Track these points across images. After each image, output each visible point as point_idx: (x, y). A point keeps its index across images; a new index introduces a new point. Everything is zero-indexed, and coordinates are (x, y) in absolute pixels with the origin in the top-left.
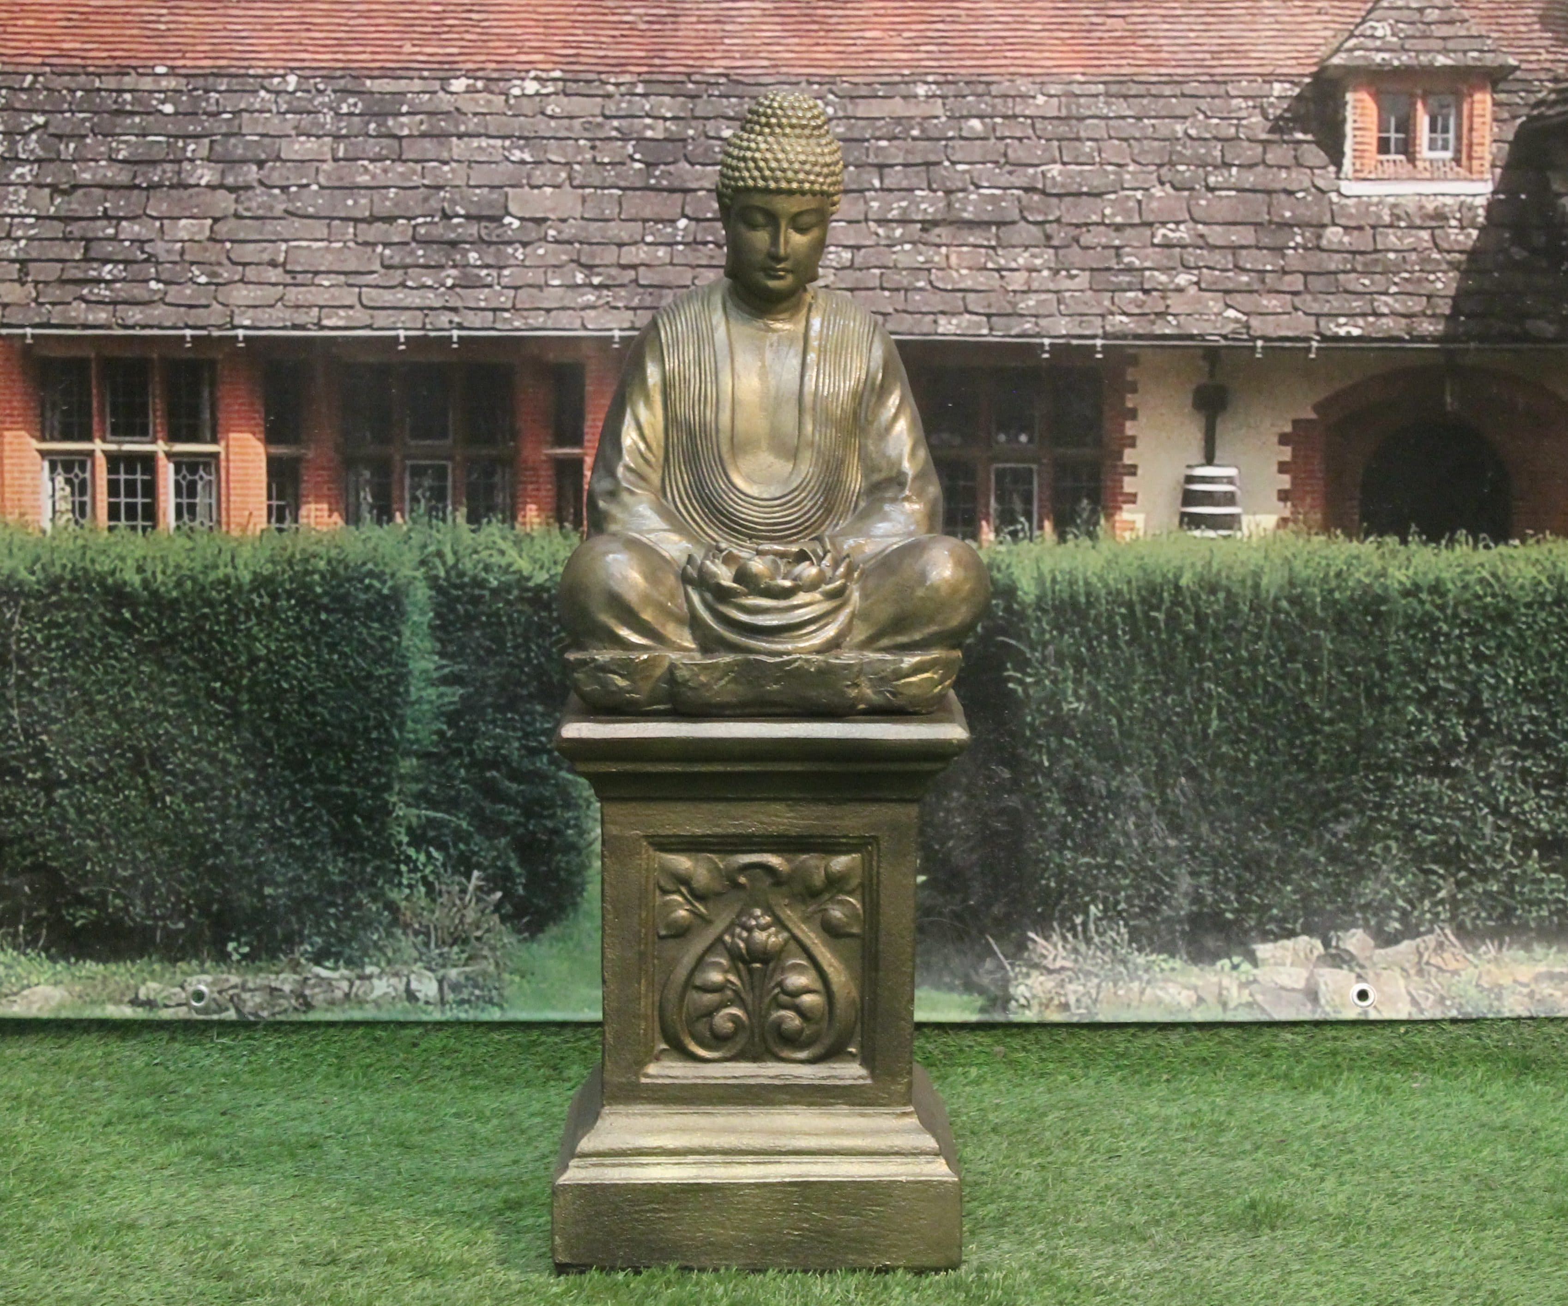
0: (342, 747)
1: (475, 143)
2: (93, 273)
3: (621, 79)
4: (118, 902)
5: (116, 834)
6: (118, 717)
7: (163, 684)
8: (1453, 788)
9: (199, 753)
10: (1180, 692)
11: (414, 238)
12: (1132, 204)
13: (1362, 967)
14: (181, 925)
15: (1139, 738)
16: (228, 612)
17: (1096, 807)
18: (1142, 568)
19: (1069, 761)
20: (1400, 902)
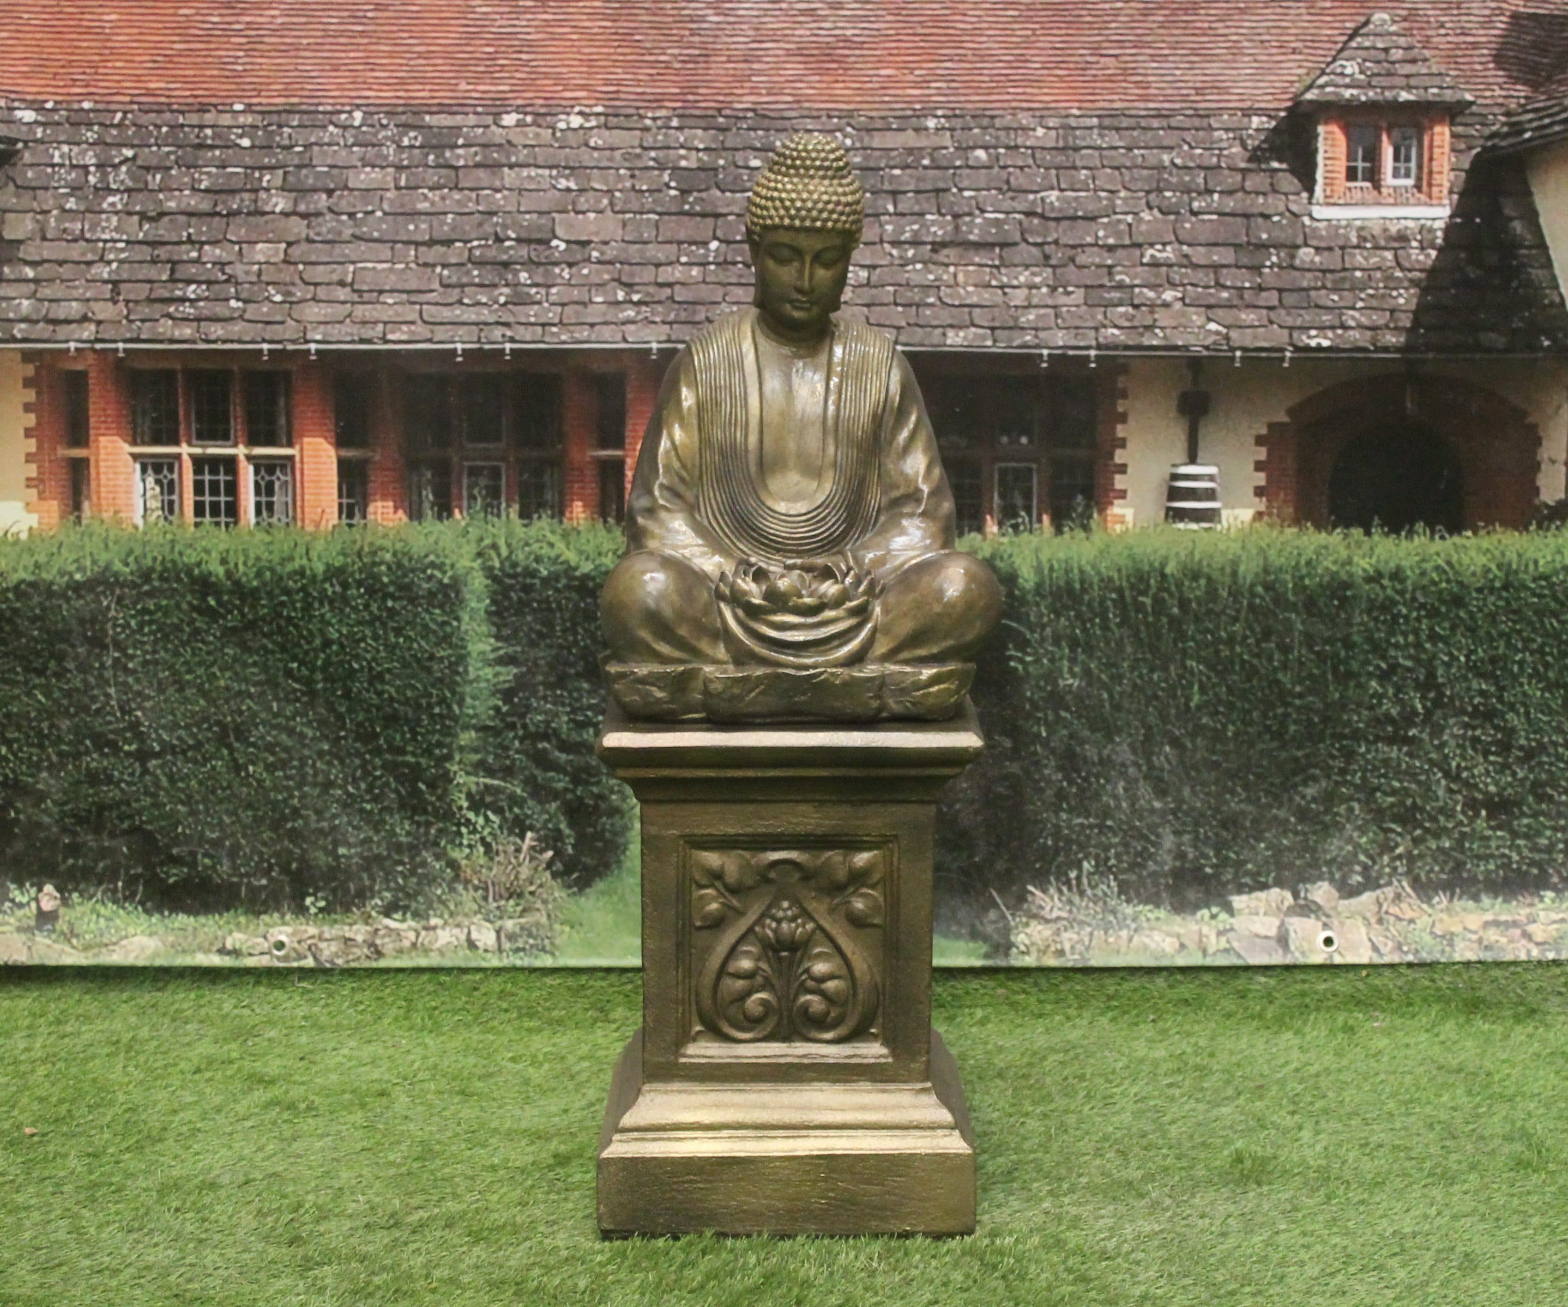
0: (407, 721)
1: (525, 172)
2: (178, 293)
3: (658, 114)
4: (207, 861)
5: (205, 800)
6: (204, 694)
7: (245, 665)
8: (1410, 754)
9: (277, 727)
10: (1166, 669)
11: (470, 260)
12: (1122, 227)
13: (1328, 916)
14: (264, 882)
15: (1129, 712)
16: (303, 600)
17: (1089, 773)
18: (1131, 557)
19: (1065, 732)
20: (1362, 858)
